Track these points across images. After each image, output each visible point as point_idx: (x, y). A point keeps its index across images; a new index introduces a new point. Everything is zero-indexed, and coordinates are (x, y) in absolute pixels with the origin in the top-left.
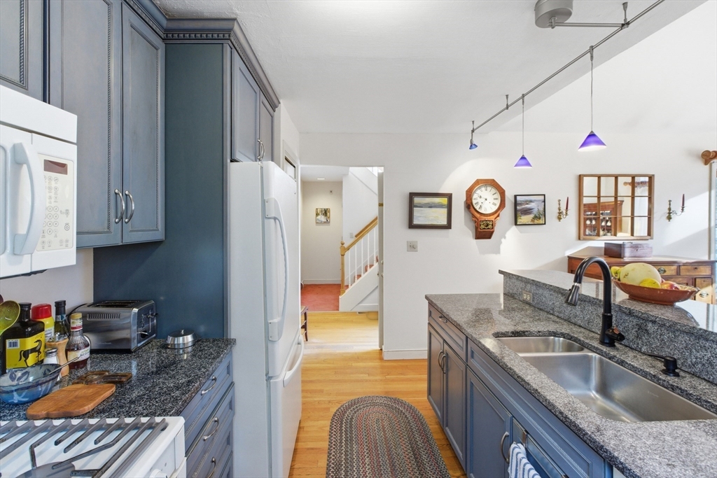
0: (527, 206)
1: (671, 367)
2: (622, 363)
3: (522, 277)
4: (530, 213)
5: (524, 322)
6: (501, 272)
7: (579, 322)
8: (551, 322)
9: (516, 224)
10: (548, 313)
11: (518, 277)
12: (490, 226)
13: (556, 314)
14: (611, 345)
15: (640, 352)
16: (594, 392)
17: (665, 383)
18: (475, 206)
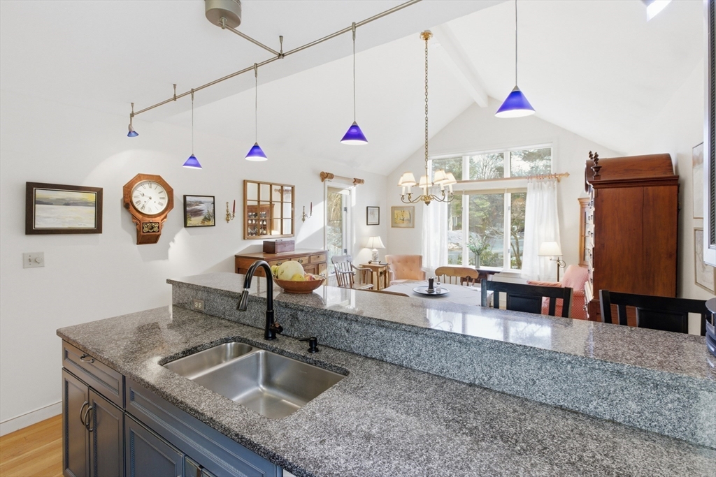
0: (197, 207)
1: (313, 345)
2: (282, 352)
3: (193, 285)
4: (200, 215)
5: (196, 336)
6: (169, 281)
7: (248, 322)
8: (223, 328)
9: (185, 226)
10: (219, 318)
11: (188, 285)
12: (155, 229)
13: (227, 317)
14: (274, 338)
15: (293, 337)
16: (261, 386)
17: (311, 361)
18: (136, 206)
